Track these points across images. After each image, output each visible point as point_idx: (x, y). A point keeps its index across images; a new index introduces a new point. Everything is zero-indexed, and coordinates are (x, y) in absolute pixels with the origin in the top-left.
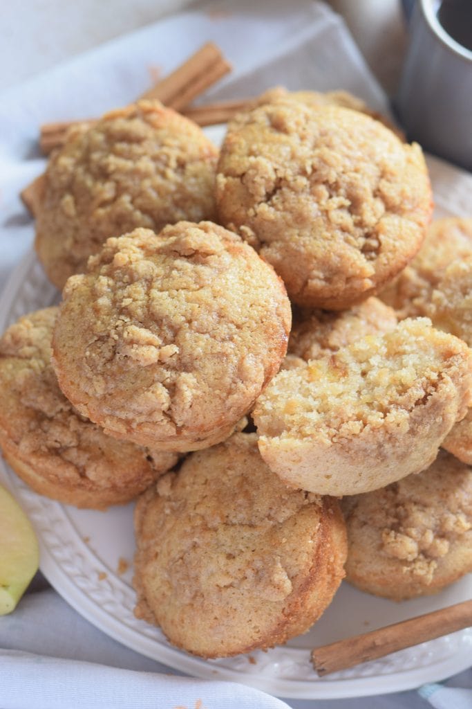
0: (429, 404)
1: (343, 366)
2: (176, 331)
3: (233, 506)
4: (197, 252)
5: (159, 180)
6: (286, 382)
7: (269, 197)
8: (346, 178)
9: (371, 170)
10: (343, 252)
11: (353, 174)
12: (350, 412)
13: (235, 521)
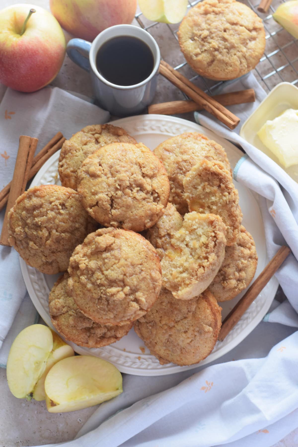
0: (218, 245)
1: (178, 247)
2: (123, 281)
3: (174, 316)
4: (107, 247)
5: (60, 217)
6: (164, 266)
7: (112, 206)
8: (132, 180)
9: (136, 168)
10: (150, 208)
11: (132, 177)
12: (196, 266)
13: (178, 320)
